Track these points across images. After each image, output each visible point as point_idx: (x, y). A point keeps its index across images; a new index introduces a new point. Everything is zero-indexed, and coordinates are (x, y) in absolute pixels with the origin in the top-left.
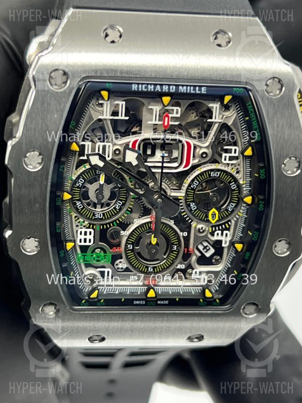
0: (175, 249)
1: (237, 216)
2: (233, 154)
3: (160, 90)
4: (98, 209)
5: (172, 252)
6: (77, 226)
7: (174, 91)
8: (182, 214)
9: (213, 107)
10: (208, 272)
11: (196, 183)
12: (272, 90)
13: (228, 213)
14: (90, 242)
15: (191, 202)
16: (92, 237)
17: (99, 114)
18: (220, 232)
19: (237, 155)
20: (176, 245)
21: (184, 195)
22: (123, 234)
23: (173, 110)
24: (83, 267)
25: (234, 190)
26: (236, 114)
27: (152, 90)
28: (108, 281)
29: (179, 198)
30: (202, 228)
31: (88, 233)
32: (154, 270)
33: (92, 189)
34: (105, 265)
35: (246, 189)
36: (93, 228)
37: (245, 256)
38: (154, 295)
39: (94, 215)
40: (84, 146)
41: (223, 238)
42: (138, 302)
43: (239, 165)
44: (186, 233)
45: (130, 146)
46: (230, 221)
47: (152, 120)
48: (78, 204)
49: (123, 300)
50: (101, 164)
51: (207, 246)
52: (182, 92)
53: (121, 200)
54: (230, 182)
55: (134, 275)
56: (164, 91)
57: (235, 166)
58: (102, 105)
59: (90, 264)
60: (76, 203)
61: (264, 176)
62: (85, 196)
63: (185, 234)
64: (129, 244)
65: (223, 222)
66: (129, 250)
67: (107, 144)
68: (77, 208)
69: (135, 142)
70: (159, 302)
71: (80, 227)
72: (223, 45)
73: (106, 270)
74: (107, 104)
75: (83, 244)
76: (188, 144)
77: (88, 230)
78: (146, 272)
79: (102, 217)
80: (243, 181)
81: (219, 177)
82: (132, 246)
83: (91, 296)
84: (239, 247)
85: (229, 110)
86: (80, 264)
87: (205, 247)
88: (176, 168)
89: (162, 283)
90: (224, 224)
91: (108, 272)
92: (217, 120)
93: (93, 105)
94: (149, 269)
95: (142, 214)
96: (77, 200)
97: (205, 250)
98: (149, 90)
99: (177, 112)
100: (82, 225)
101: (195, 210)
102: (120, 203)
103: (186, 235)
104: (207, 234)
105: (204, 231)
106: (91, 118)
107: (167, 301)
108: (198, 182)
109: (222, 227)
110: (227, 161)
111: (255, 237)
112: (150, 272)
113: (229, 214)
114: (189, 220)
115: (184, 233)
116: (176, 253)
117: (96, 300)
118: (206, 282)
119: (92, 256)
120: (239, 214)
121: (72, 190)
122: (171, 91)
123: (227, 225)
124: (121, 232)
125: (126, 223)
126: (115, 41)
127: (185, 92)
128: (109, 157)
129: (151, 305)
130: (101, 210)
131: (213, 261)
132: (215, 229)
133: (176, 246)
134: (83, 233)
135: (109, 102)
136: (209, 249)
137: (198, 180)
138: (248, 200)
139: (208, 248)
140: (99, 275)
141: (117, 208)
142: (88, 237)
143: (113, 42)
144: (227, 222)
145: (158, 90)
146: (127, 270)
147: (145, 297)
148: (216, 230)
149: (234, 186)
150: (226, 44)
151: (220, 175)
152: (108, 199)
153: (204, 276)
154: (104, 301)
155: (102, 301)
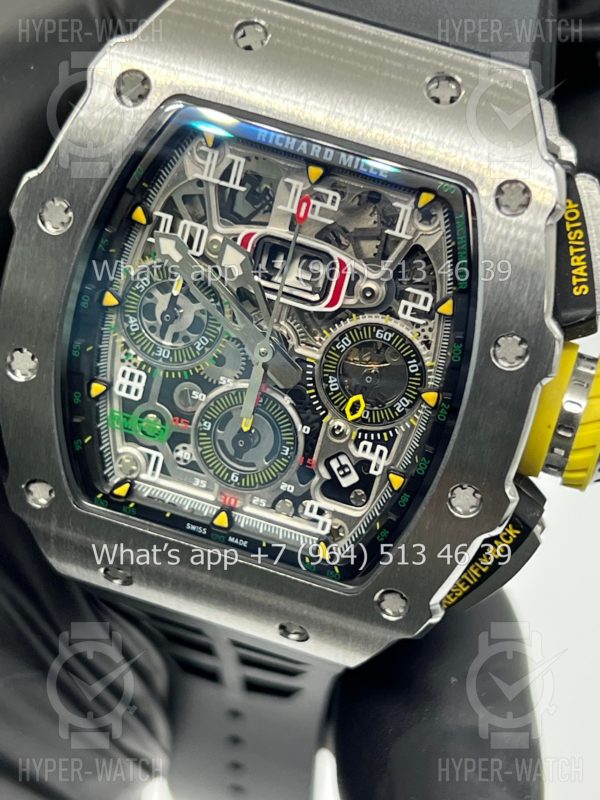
0: (286, 454)
1: (407, 424)
2: (420, 306)
3: (305, 152)
4: (167, 342)
5: (280, 457)
6: (123, 361)
7: (330, 159)
8: (308, 392)
9: (400, 209)
10: (335, 514)
11: (347, 343)
12: (508, 203)
13: (394, 415)
14: (136, 394)
15: (330, 374)
16: (141, 386)
17: (198, 169)
18: (370, 445)
19: (427, 309)
20: (289, 446)
21: (318, 357)
22: (196, 397)
23: (327, 195)
24: (119, 438)
25: (413, 375)
26: (441, 233)
27: (292, 148)
28: (153, 475)
29: (308, 360)
30: (339, 428)
31: (136, 378)
32: (240, 481)
33: (162, 302)
34: (158, 445)
35: (433, 379)
36: (145, 371)
37: (399, 499)
38: (225, 524)
39: (155, 349)
40: (160, 218)
41: (374, 458)
42: (194, 528)
43: (430, 330)
44: (309, 429)
45: (239, 242)
46: (393, 430)
47: (286, 205)
48: (131, 322)
49: (168, 515)
50: (177, 257)
51: (346, 466)
52: (345, 164)
53: (208, 337)
54: (409, 358)
55: (201, 479)
56: (312, 154)
57: (423, 330)
58: (206, 154)
59: (132, 436)
60: (127, 320)
61: (459, 359)
62: (149, 311)
63: (307, 430)
64: (207, 420)
65: (381, 428)
66: (204, 431)
67: (200, 227)
68: (128, 328)
69: (249, 236)
70: (231, 539)
71: (127, 363)
72: (442, 100)
73: (154, 454)
74: (213, 155)
75: (123, 393)
76: (343, 264)
77: (138, 373)
78: (226, 481)
79: (168, 357)
80: (433, 361)
81: (390, 342)
82: (210, 424)
83: (116, 492)
84: (397, 481)
85: (430, 224)
86: (113, 431)
87: (342, 467)
88: (313, 303)
89: (247, 509)
90: (381, 432)
91: (157, 459)
92: (402, 235)
93: (191, 152)
94: (233, 476)
95: (241, 373)
96: (131, 314)
97: (342, 473)
98: (286, 146)
99: (333, 202)
100: (130, 361)
101: (335, 393)
102: (205, 341)
103: (308, 432)
104: (347, 442)
105: (342, 435)
106: (182, 173)
107: (246, 542)
108: (350, 342)
109: (376, 437)
110: (408, 317)
111: (421, 468)
112: (232, 482)
113: (396, 418)
114: (317, 405)
115: (305, 427)
116: (286, 461)
117: (122, 500)
118: (327, 531)
119: (140, 422)
120: (412, 420)
121: (125, 293)
122: (325, 158)
123: (385, 434)
124: (194, 393)
125: (210, 380)
126: (253, 47)
127: (350, 165)
128: (198, 250)
129: (217, 541)
130: (171, 344)
131: (352, 496)
132: (363, 436)
133: (288, 449)
134: (128, 375)
135: (216, 153)
136: (350, 472)
137: (350, 338)
138: (431, 397)
139: (347, 470)
140: (142, 460)
141: (198, 347)
142: (135, 385)
143: (248, 48)
144: (387, 431)
145: (301, 151)
146: (192, 466)
147: (208, 522)
148: (363, 439)
149: (415, 368)
150: (449, 99)
151: (392, 339)
152: (189, 329)
153: (326, 518)
154: (134, 507)
155: (132, 505)
